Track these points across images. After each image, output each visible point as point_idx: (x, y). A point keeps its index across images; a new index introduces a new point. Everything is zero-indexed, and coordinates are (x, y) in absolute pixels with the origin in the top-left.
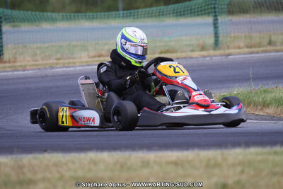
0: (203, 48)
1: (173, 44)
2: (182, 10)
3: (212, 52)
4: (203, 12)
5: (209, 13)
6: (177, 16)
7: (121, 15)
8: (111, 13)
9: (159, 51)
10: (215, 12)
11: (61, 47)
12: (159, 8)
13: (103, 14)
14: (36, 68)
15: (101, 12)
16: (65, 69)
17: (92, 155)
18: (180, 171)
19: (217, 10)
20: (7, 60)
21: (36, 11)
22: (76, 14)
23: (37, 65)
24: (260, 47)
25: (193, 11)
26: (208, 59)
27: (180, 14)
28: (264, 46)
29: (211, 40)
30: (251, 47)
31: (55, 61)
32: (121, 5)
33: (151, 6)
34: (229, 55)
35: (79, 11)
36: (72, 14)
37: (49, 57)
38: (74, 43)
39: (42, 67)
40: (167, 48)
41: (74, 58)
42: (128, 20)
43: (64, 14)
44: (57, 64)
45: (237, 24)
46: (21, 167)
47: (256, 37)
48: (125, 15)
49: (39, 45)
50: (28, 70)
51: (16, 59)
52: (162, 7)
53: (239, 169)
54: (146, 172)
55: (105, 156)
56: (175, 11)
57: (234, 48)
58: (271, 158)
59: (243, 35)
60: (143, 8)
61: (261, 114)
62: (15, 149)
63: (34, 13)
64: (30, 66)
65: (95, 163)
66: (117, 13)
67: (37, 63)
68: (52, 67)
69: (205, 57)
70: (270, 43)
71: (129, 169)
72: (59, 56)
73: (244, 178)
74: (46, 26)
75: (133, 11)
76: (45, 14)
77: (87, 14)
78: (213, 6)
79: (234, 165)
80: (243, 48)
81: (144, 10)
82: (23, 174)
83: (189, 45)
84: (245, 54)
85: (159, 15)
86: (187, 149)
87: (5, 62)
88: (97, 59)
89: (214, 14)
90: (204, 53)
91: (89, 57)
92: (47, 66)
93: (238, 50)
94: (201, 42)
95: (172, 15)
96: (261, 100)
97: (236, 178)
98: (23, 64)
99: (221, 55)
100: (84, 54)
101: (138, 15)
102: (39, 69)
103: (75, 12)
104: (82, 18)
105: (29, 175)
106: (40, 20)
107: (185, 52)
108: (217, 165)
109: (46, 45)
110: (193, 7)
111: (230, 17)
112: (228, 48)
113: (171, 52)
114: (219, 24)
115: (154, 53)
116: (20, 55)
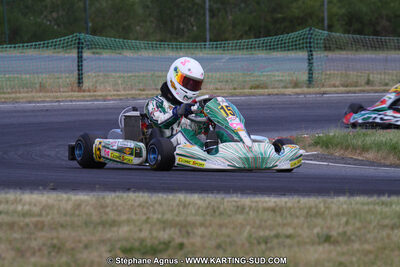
0: (296, 85)
1: (265, 79)
3: (306, 90)
4: (294, 47)
9: (250, 86)
10: (310, 47)
13: (190, 44)
14: (118, 98)
15: (189, 42)
17: (181, 196)
18: (279, 219)
19: (312, 45)
20: (87, 89)
22: (162, 43)
23: (119, 95)
24: (356, 86)
26: (302, 96)
27: (271, 48)
28: (361, 86)
29: (305, 77)
30: (347, 86)
31: (137, 92)
32: (208, 36)
33: (241, 37)
34: (324, 93)
36: (158, 43)
37: (132, 88)
39: (124, 97)
40: (257, 83)
44: (140, 95)
45: (333, 60)
47: (353, 76)
48: (214, 46)
49: (121, 74)
50: (110, 100)
51: (96, 87)
53: (344, 219)
54: (240, 218)
55: (195, 198)
56: (265, 45)
57: (330, 86)
58: (378, 208)
59: (340, 72)
61: (360, 158)
62: (97, 186)
63: (117, 40)
64: (111, 96)
65: (185, 206)
67: (119, 93)
68: (134, 99)
69: (298, 94)
70: (368, 83)
71: (221, 214)
72: (141, 86)
73: (349, 229)
76: (129, 41)
78: (308, 40)
79: (338, 215)
80: (338, 87)
82: (106, 214)
83: (281, 81)
84: (342, 93)
85: (251, 48)
87: (84, 91)
89: (309, 49)
90: (298, 90)
92: (129, 97)
93: (334, 89)
94: (294, 79)
96: (360, 143)
97: (341, 230)
98: (104, 93)
99: (316, 94)
101: (228, 47)
102: (120, 100)
103: (161, 41)
105: (112, 216)
106: (124, 47)
107: (277, 88)
108: (318, 214)
109: (129, 74)
111: (326, 53)
112: (323, 86)
113: (262, 88)
114: (314, 60)
115: (244, 88)
116: (101, 83)
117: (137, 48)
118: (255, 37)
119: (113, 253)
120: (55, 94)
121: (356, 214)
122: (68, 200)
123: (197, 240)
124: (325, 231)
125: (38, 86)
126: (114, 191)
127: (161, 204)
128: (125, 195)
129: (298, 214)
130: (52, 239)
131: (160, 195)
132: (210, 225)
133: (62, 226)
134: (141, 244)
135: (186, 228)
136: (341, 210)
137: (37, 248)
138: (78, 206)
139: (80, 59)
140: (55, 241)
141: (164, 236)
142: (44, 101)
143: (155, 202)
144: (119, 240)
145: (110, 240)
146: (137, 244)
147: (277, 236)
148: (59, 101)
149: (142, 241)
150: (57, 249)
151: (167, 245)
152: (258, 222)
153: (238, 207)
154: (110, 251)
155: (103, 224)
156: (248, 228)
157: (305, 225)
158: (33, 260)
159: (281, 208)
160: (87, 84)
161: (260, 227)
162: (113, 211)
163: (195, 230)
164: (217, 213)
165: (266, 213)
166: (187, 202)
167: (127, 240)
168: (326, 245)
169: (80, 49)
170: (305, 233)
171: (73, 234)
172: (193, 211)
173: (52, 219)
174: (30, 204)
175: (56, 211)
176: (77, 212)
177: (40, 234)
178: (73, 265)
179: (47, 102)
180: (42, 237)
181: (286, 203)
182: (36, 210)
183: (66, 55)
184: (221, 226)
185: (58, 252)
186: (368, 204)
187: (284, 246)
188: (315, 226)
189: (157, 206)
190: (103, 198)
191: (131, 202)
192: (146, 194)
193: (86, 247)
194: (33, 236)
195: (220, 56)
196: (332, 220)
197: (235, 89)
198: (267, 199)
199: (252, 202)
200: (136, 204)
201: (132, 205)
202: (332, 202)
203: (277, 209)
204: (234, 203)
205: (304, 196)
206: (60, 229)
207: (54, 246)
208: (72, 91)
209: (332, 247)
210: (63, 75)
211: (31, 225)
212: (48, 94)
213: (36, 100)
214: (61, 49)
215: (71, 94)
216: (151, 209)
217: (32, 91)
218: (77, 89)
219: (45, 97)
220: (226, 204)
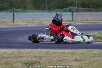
0: (69, 21)
3: (71, 22)
4: (69, 11)
8: (44, 11)
11: (30, 19)
13: (42, 11)
16: (31, 25)
17: (39, 50)
18: (64, 55)
21: (24, 9)
23: (23, 24)
24: (84, 21)
28: (85, 21)
29: (71, 19)
30: (82, 21)
33: (55, 9)
34: (76, 23)
35: (35, 10)
37: (27, 22)
38: (34, 18)
41: (33, 22)
42: (48, 13)
43: (31, 10)
44: (29, 24)
45: (78, 15)
46: (19, 53)
47: (83, 19)
48: (48, 11)
49: (24, 19)
53: (81, 55)
54: (54, 55)
55: (43, 50)
57: (77, 21)
58: (89, 52)
59: (80, 18)
68: (27, 25)
70: (87, 20)
71: (49, 54)
72: (29, 22)
73: (82, 58)
74: (26, 13)
76: (26, 10)
77: (38, 11)
79: (79, 54)
80: (79, 21)
82: (20, 54)
84: (80, 23)
87: (15, 23)
88: (40, 23)
89: (72, 12)
90: (69, 22)
91: (38, 22)
92: (26, 24)
94: (68, 19)
95: (61, 12)
97: (80, 58)
98: (20, 24)
99: (74, 23)
100: (36, 21)
101: (51, 11)
102: (24, 25)
103: (34, 10)
104: (36, 12)
105: (22, 55)
108: (74, 54)
110: (66, 10)
111: (76, 13)
112: (76, 21)
114: (73, 15)
116: (19, 21)
117: (28, 12)
118: (59, 9)
119: (22, 64)
120: (7, 24)
121: (84, 54)
122: (11, 51)
123: (43, 61)
124: (76, 58)
125: (3, 22)
126: (22, 48)
127: (34, 52)
128: (25, 49)
129: (69, 54)
130: (6, 61)
131: (34, 49)
132: (47, 57)
133: (9, 58)
134: (29, 62)
135: (40, 58)
136: (80, 53)
137: (2, 63)
138: (13, 52)
139: (14, 15)
140: (7, 61)
141: (35, 60)
142: (4, 26)
143: (33, 51)
144: (23, 61)
145: (21, 61)
146: (28, 62)
147: (64, 60)
148: (8, 26)
149: (29, 61)
150: (8, 63)
151: (36, 62)
152: (59, 56)
153: (54, 52)
154: (21, 64)
155: (19, 57)
156: (56, 58)
157: (71, 57)
158: (1, 66)
159: (65, 52)
160: (15, 21)
161: (59, 57)
162: (22, 53)
163: (43, 58)
164: (48, 54)
165: (61, 54)
166: (41, 51)
167: (25, 61)
168: (76, 62)
169: (14, 12)
170: (71, 59)
171: (12, 60)
172: (42, 53)
173: (6, 56)
175: (7, 54)
176: (13, 54)
177: (3, 60)
178: (12, 67)
180: (4, 60)
181: (66, 51)
182: (2, 53)
183: (10, 14)
184: (49, 57)
185: (8, 64)
186: (87, 51)
187: (65, 62)
188: (73, 57)
189: (33, 52)
190: (19, 50)
191: (26, 51)
192: (30, 49)
193: (15, 63)
194: (1, 60)
195: (49, 14)
196: (78, 55)
198: (61, 50)
199: (57, 51)
200: (28, 52)
201: (27, 52)
202: (78, 51)
203: (64, 53)
204: (53, 51)
205: (70, 49)
206: (8, 58)
207: (7, 63)
208: (12, 23)
209: (78, 62)
210: (9, 19)
211: (1, 58)
212: (5, 24)
213: (2, 25)
214: (9, 13)
215: (11, 24)
216: (32, 53)
217: (1, 23)
218: (13, 22)
219: (5, 25)
220: (51, 52)
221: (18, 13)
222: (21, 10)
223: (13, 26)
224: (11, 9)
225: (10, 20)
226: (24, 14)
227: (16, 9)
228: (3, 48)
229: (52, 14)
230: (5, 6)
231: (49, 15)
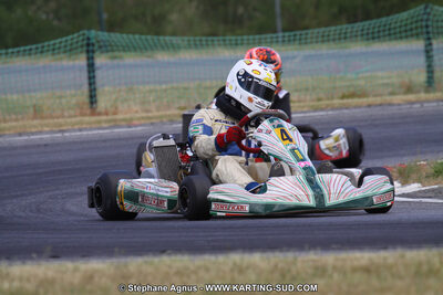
0: (409, 89)
1: (362, 82)
2: (376, 30)
3: (423, 96)
4: (409, 33)
5: (417, 35)
6: (368, 39)
7: (280, 39)
8: (263, 36)
9: (340, 94)
10: (428, 33)
11: (186, 89)
12: (339, 27)
13: (251, 37)
14: (148, 121)
15: (249, 34)
18: (375, 282)
19: (430, 29)
20: (103, 110)
22: (210, 38)
23: (149, 118)
25: (392, 32)
26: (418, 106)
27: (373, 36)
29: (422, 78)
31: (176, 112)
32: (279, 24)
36: (204, 38)
37: (168, 107)
38: (208, 84)
39: (158, 121)
40: (351, 90)
42: (292, 47)
43: (192, 38)
46: (126, 277)
48: (286, 39)
49: (152, 87)
50: (136, 126)
51: (116, 108)
52: (345, 26)
55: (256, 258)
56: (365, 32)
60: (314, 28)
62: (116, 249)
63: (143, 37)
64: (139, 119)
65: (241, 270)
66: (274, 35)
67: (150, 115)
68: (172, 122)
69: (412, 103)
71: (294, 278)
72: (183, 103)
74: (162, 56)
75: (298, 33)
76: (161, 38)
77: (228, 38)
78: (424, 24)
81: (316, 31)
83: (387, 85)
85: (340, 39)
86: (385, 248)
87: (99, 114)
89: (425, 36)
90: (411, 97)
92: (165, 120)
94: (407, 80)
95: (359, 38)
98: (128, 116)
99: (438, 100)
101: (306, 39)
102: (152, 124)
104: (219, 45)
106: (154, 47)
107: (380, 95)
108: (432, 272)
109: (164, 87)
110: (393, 26)
113: (359, 96)
114: (434, 53)
115: (332, 98)
116: (126, 100)
117: (175, 48)
118: (350, 22)
120: (56, 120)
122: (76, 270)
125: (31, 110)
127: (207, 270)
129: (403, 273)
138: (89, 278)
139: (91, 67)
142: (42, 132)
143: (199, 268)
148: (62, 131)
152: (344, 287)
153: (316, 268)
157: (413, 289)
160: (102, 103)
169: (90, 49)
172: (253, 277)
174: (21, 279)
176: (89, 287)
179: (47, 133)
183: (71, 63)
189: (202, 273)
190: (126, 265)
195: (296, 53)
197: (319, 100)
200: (173, 271)
201: (167, 273)
203: (373, 268)
204: (311, 263)
208: (84, 115)
210: (68, 92)
212: (46, 121)
213: (28, 130)
214: (62, 55)
215: (78, 119)
216: (193, 277)
217: (23, 119)
218: (88, 112)
219: (42, 126)
220: (299, 265)
221: (115, 58)
222: (131, 36)
223: (91, 129)
224: (73, 33)
225: (74, 101)
226: (150, 60)
227: (106, 34)
228: (32, 259)
229: (313, 52)
230: (44, 17)
231: (294, 57)
